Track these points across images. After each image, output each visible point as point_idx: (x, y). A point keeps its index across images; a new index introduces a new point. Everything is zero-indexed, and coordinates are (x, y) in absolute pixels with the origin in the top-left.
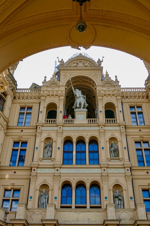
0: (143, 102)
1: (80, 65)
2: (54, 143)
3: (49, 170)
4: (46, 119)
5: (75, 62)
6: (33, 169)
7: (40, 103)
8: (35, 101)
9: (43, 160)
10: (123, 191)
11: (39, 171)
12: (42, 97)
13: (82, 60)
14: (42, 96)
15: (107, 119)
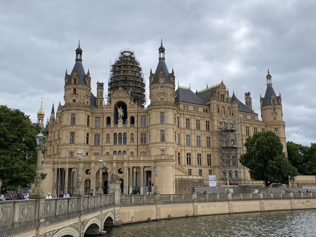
0: (147, 115)
3: (109, 147)
4: (107, 125)
5: (118, 92)
6: (103, 147)
7: (103, 116)
10: (134, 154)
13: (121, 92)
14: (104, 113)
15: (131, 124)
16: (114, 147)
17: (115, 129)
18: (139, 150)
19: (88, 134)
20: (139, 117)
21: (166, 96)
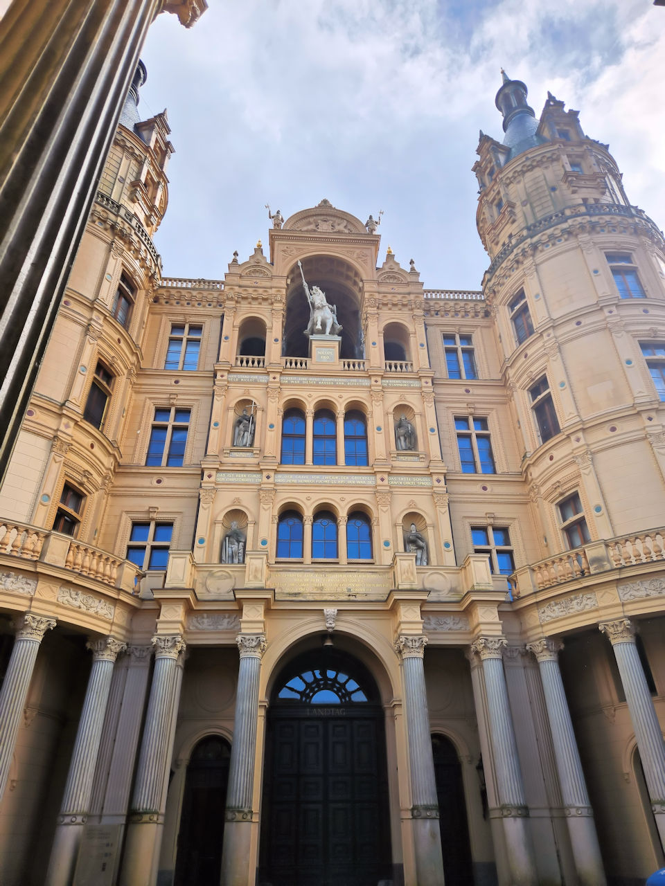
0: (476, 326)
1: (324, 227)
2: (259, 413)
3: (247, 477)
4: (240, 357)
5: (311, 220)
6: (206, 473)
7: (223, 316)
8: (209, 310)
9: (232, 453)
10: (428, 528)
11: (222, 477)
12: (227, 302)
13: (328, 218)
14: (228, 299)
15: (388, 362)
17: (293, 381)
18: (459, 511)
19: (105, 371)
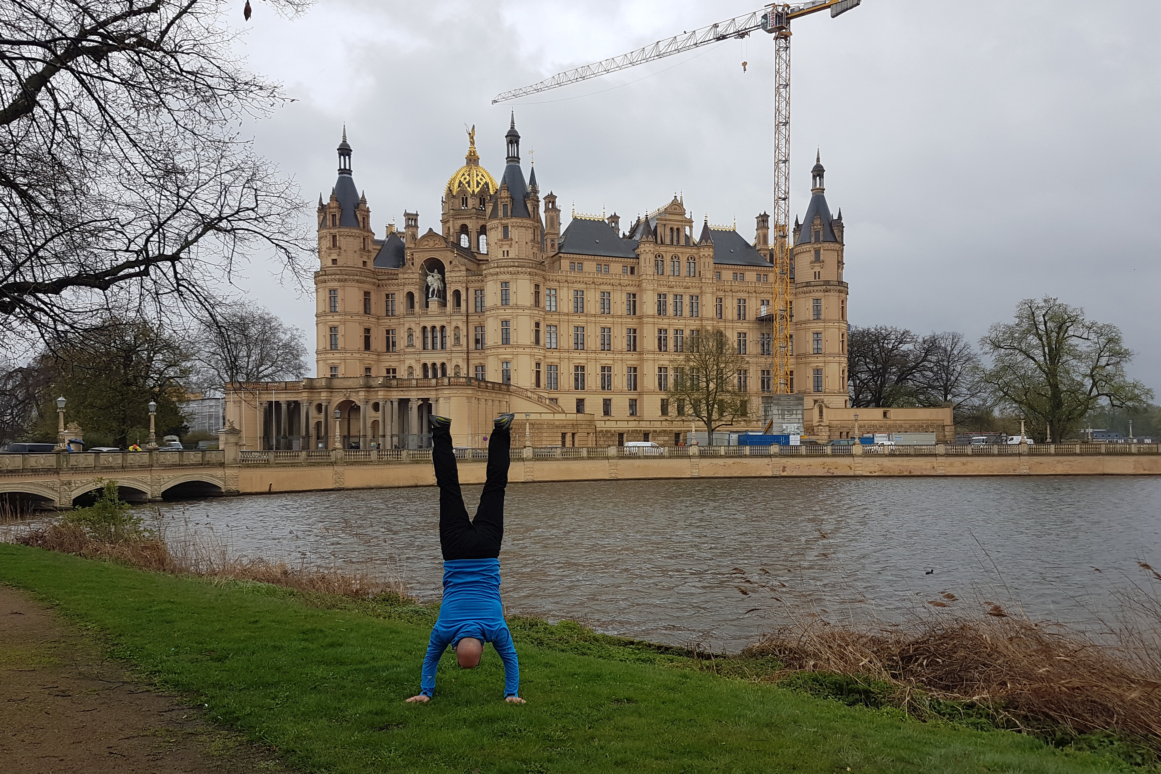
1: (431, 243)
2: (415, 332)
3: (413, 355)
4: (407, 309)
5: (426, 239)
6: (402, 354)
8: (396, 288)
9: (408, 348)
10: (461, 369)
13: (432, 238)
14: (401, 285)
15: (454, 308)
16: (422, 356)
17: (424, 319)
18: (471, 362)
19: (367, 330)
20: (471, 292)
21: (513, 246)
